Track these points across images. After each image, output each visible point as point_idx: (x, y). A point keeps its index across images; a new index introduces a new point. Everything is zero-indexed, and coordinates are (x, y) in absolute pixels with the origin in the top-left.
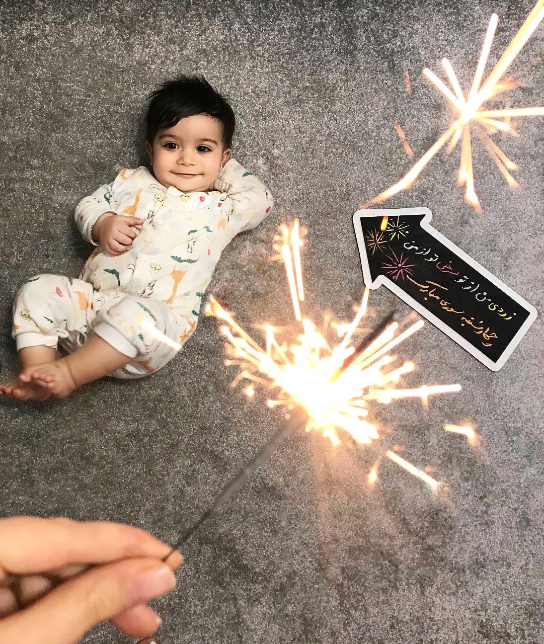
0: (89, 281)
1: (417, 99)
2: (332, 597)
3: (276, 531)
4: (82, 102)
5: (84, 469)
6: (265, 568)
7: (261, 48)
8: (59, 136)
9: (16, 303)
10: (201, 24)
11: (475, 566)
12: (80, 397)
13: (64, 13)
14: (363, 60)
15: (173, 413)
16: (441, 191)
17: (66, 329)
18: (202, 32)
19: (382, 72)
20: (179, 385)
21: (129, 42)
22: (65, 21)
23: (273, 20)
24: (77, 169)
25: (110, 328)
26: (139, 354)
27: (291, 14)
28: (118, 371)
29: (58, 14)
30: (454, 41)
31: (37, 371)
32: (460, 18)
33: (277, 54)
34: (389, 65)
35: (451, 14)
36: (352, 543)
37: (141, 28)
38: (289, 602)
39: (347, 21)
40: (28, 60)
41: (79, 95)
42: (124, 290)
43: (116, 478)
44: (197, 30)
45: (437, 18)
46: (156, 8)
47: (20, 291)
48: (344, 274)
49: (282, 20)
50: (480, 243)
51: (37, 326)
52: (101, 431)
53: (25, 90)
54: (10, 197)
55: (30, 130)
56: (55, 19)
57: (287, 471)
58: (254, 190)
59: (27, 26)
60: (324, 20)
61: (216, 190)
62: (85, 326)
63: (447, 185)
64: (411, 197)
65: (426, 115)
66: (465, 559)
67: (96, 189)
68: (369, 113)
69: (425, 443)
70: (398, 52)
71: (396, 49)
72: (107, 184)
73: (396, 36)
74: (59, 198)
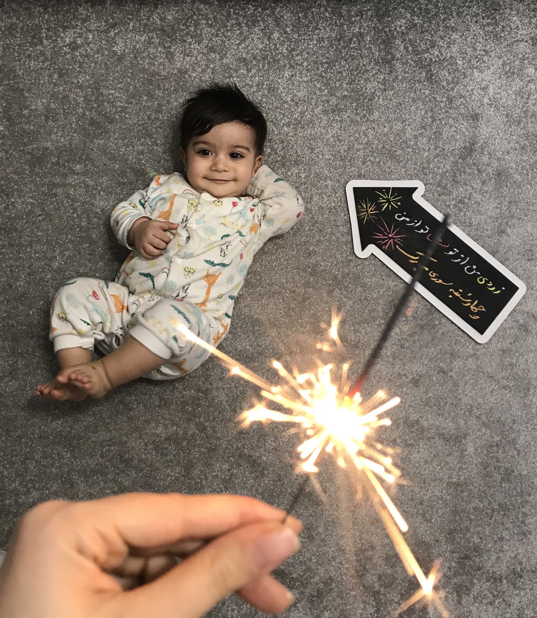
0: (124, 284)
1: (455, 109)
2: (368, 604)
3: (313, 537)
4: (124, 109)
5: (123, 471)
6: (302, 573)
7: (300, 57)
8: (102, 142)
9: (53, 306)
10: (241, 33)
11: (512, 576)
12: (116, 397)
13: (106, 21)
14: (401, 70)
15: (211, 418)
16: (479, 200)
17: (103, 331)
18: (242, 40)
19: (420, 81)
20: (217, 389)
21: (170, 51)
22: (108, 29)
23: (312, 29)
24: (118, 175)
25: (146, 330)
26: (173, 355)
27: (330, 24)
28: (152, 372)
29: (101, 22)
30: (492, 51)
31: (74, 372)
32: (497, 29)
33: (316, 63)
34: (427, 75)
35: (488, 24)
36: (389, 551)
37: (182, 37)
38: (325, 608)
39: (385, 32)
40: (71, 67)
41: (121, 102)
42: (159, 293)
43: (155, 481)
44: (237, 39)
45: (475, 29)
46: (197, 17)
47: (57, 294)
48: (381, 281)
49: (320, 30)
50: (517, 252)
51: (74, 328)
52: (140, 434)
53: (68, 96)
54: (53, 202)
55: (73, 136)
56: (98, 27)
57: (323, 477)
58: (285, 195)
59: (70, 34)
60: (362, 30)
61: (249, 196)
62: (121, 328)
63: (485, 194)
64: (449, 206)
65: (463, 124)
66: (502, 569)
67: (131, 195)
68: (407, 123)
69: (462, 451)
70: (436, 62)
71: (434, 60)
72: (143, 190)
73: (434, 47)
74: (100, 203)
